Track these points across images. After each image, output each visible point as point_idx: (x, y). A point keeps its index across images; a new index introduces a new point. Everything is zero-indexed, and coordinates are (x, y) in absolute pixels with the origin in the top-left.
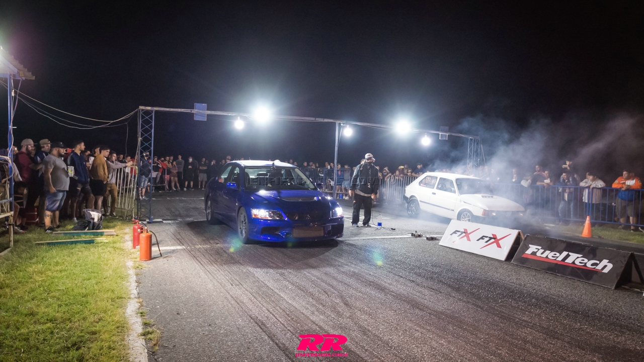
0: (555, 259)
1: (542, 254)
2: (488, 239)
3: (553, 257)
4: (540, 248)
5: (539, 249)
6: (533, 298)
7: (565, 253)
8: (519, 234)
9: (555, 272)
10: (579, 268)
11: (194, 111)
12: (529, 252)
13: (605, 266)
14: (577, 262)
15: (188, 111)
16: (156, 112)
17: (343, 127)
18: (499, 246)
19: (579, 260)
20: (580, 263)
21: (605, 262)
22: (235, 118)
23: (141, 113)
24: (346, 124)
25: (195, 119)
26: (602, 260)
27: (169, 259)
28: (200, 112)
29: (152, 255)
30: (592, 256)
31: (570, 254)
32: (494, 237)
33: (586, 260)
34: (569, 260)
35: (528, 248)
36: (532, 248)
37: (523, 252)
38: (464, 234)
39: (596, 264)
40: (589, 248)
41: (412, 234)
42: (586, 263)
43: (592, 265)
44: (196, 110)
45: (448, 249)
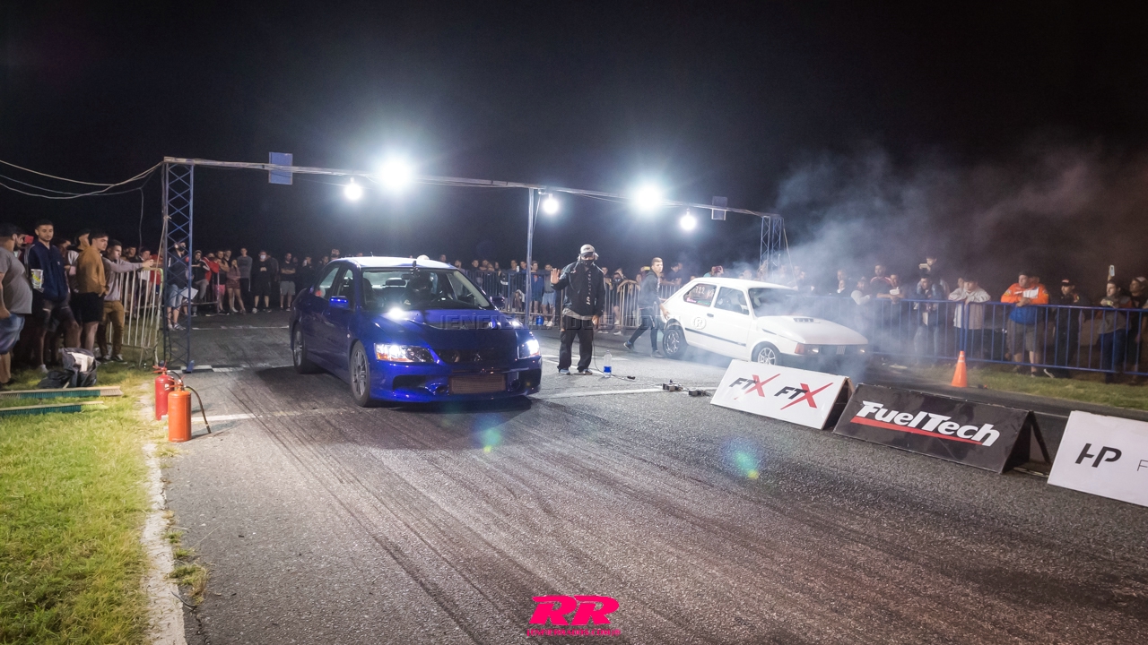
0: (906, 425)
1: (884, 416)
2: (794, 392)
3: (902, 421)
4: (880, 406)
5: (879, 409)
6: (869, 491)
7: (922, 415)
8: (846, 383)
9: (906, 446)
10: (945, 440)
11: (269, 167)
12: (863, 413)
13: (988, 435)
14: (942, 430)
15: (258, 166)
16: (197, 167)
17: (542, 197)
18: (812, 404)
19: (946, 425)
20: (947, 430)
21: (987, 428)
22: (345, 179)
23: (168, 169)
24: (548, 191)
25: (271, 181)
26: (982, 426)
27: (225, 437)
28: (280, 168)
29: (192, 431)
30: (965, 418)
31: (930, 415)
32: (805, 390)
33: (956, 426)
34: (929, 427)
35: (860, 407)
36: (868, 407)
37: (854, 415)
38: (753, 385)
39: (973, 432)
40: (962, 405)
41: (664, 386)
42: (956, 431)
43: (966, 433)
44: (273, 165)
45: (725, 412)
